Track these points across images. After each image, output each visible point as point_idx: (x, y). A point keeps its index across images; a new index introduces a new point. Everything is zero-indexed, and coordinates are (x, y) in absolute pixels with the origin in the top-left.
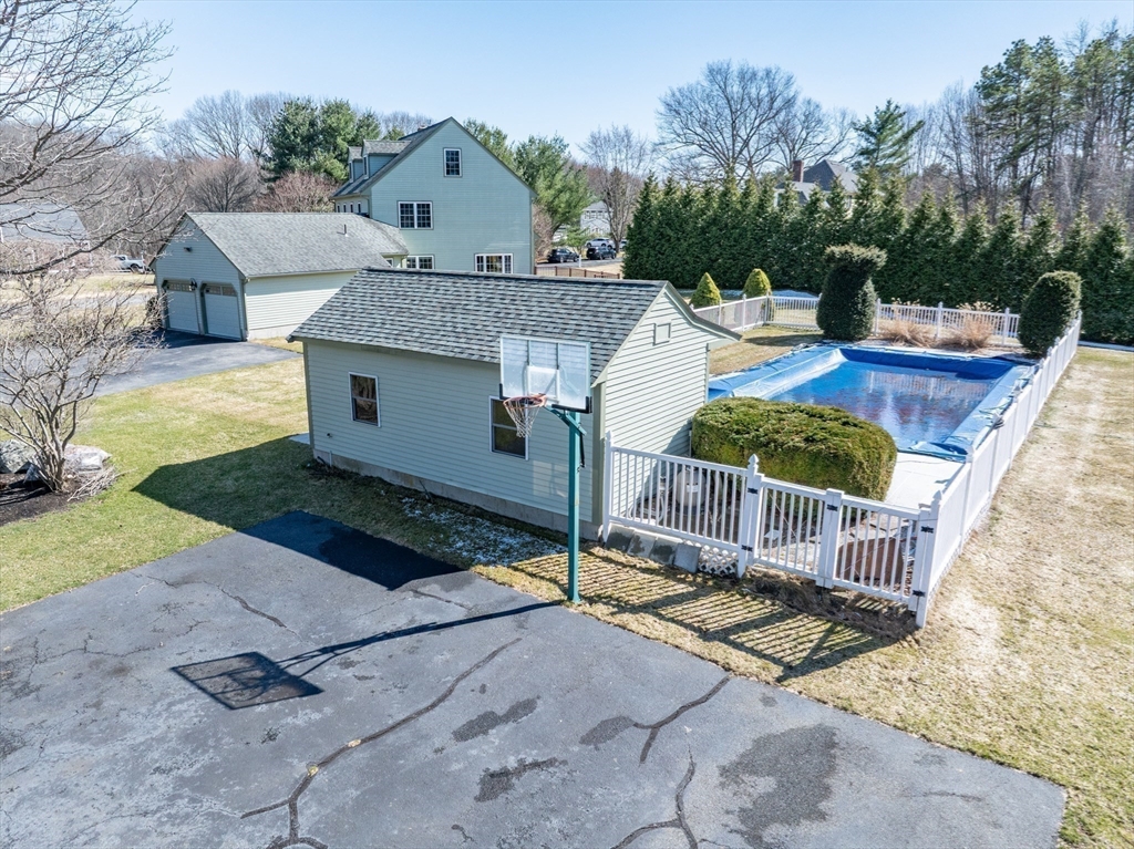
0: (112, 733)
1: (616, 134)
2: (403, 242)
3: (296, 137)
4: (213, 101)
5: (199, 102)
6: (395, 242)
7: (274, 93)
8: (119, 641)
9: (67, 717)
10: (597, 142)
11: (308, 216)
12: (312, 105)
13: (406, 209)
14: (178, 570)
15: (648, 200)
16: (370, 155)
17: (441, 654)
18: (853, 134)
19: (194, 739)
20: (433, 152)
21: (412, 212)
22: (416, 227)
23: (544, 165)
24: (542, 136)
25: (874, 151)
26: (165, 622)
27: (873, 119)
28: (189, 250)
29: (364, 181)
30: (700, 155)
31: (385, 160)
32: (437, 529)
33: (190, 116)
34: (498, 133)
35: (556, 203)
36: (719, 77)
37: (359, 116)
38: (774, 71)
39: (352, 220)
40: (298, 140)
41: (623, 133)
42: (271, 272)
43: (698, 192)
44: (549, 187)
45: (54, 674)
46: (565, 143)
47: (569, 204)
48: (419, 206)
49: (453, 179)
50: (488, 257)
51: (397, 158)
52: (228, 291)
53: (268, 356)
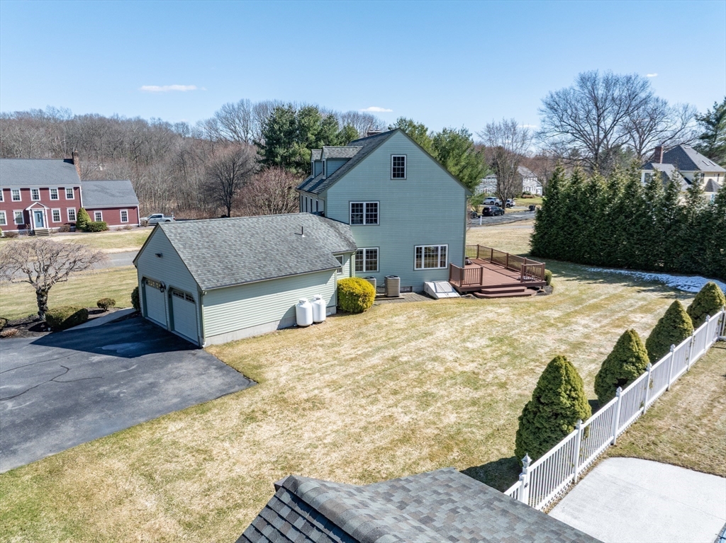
1: (506, 125)
2: (353, 239)
3: (281, 133)
4: (233, 106)
5: (224, 107)
6: (346, 240)
7: (271, 100)
10: (491, 130)
11: (270, 219)
12: (293, 110)
13: (356, 208)
15: (556, 188)
16: (328, 160)
18: (693, 123)
20: (382, 157)
21: (362, 211)
22: (364, 223)
23: (453, 149)
24: (453, 127)
25: (713, 136)
27: (713, 111)
28: (159, 255)
29: (322, 181)
30: (575, 140)
31: (339, 164)
33: (218, 116)
34: (422, 127)
35: (461, 175)
36: (589, 84)
37: (324, 116)
38: (633, 78)
39: (308, 220)
40: (282, 134)
41: (510, 125)
42: (228, 282)
44: (456, 165)
46: (469, 132)
47: (470, 177)
48: (367, 205)
49: (399, 181)
50: (426, 248)
51: (350, 162)
52: (190, 298)
53: (216, 380)
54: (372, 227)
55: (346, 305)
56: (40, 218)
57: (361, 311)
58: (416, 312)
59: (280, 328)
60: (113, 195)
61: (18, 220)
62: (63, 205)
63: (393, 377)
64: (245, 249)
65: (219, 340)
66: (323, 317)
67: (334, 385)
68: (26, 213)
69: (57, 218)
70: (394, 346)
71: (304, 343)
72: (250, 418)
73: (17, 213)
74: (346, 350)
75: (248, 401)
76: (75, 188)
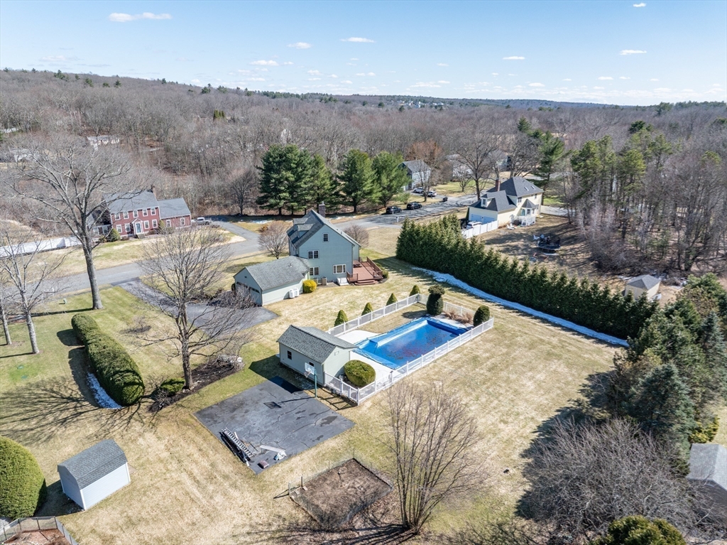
0: (258, 410)
2: (309, 264)
8: (256, 399)
9: (253, 408)
13: (310, 253)
14: (261, 388)
16: (300, 231)
17: (296, 403)
19: (267, 411)
20: (319, 234)
21: (312, 254)
22: (313, 258)
26: (260, 396)
28: (246, 277)
29: (298, 238)
31: (304, 232)
32: (300, 382)
39: (293, 259)
42: (269, 286)
43: (421, 230)
45: (249, 402)
48: (314, 252)
49: (326, 242)
50: (338, 266)
51: (308, 233)
52: (257, 291)
53: (269, 316)
54: (316, 259)
55: (306, 290)
56: (139, 228)
57: (311, 292)
58: (330, 292)
59: (284, 299)
60: (175, 209)
61: (128, 229)
62: (150, 218)
63: (316, 314)
64: (272, 274)
65: (266, 304)
66: (298, 295)
67: (300, 316)
68: (132, 226)
69: (147, 226)
70: (319, 305)
71: (292, 304)
72: (280, 324)
73: (127, 225)
74: (305, 306)
75: (278, 320)
76: (156, 208)
